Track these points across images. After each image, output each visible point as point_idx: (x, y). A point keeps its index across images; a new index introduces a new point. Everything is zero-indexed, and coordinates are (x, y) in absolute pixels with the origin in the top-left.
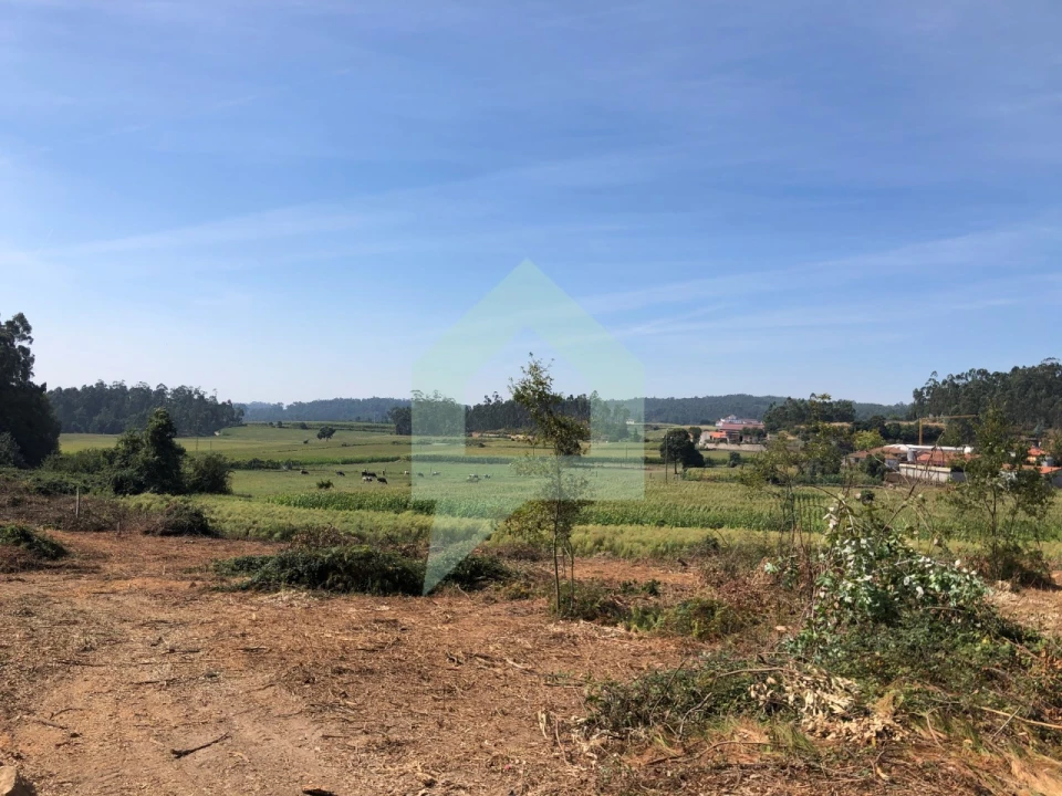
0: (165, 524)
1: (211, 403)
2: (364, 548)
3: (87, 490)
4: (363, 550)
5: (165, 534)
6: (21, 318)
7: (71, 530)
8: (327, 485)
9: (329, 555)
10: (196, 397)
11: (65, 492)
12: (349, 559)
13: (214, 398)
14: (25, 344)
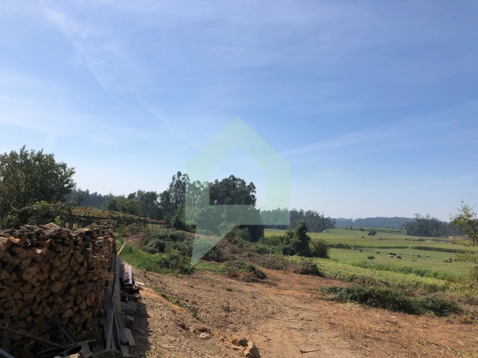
0: (302, 269)
1: (322, 218)
2: (385, 288)
3: (273, 253)
4: (384, 289)
5: (302, 273)
6: (252, 183)
7: (268, 268)
8: (372, 258)
9: (369, 290)
10: (315, 215)
11: (266, 253)
12: (378, 292)
13: (323, 215)
14: (253, 194)
